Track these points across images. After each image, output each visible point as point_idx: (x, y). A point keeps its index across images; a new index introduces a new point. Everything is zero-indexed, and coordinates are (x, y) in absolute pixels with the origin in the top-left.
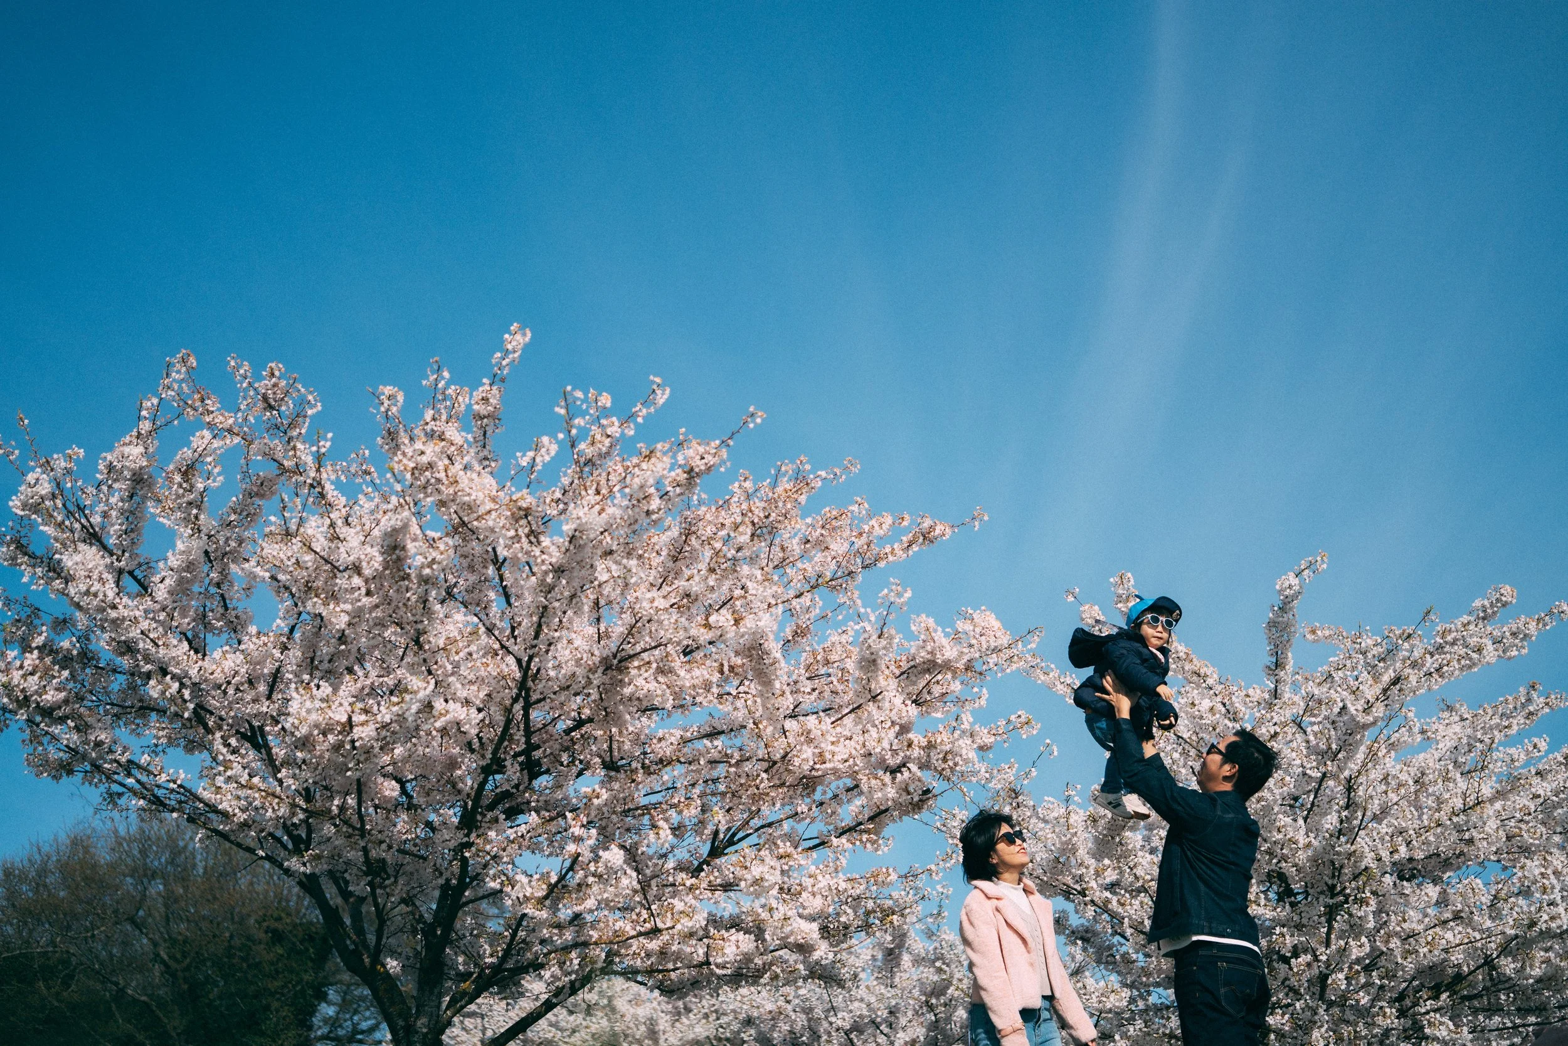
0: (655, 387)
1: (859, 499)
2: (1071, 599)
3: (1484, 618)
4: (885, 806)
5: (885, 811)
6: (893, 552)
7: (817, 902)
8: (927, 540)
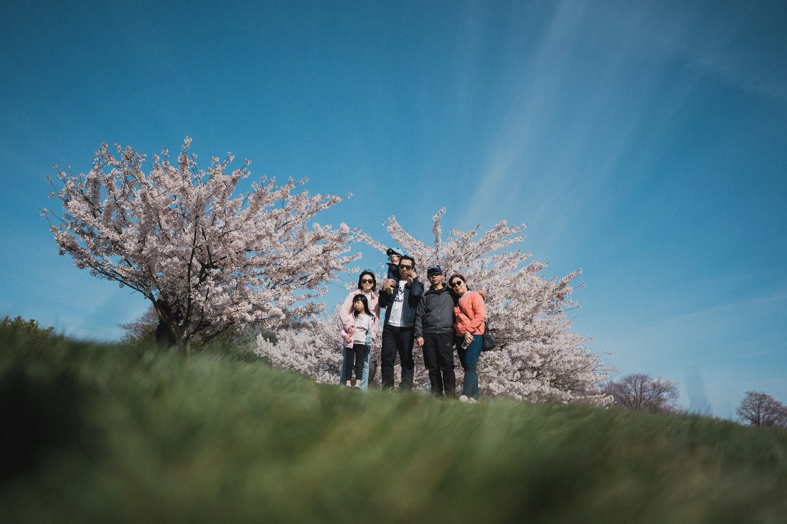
0: (229, 155)
3: (499, 229)
4: (313, 278)
5: (312, 279)
6: (324, 206)
7: (283, 303)
8: (334, 202)
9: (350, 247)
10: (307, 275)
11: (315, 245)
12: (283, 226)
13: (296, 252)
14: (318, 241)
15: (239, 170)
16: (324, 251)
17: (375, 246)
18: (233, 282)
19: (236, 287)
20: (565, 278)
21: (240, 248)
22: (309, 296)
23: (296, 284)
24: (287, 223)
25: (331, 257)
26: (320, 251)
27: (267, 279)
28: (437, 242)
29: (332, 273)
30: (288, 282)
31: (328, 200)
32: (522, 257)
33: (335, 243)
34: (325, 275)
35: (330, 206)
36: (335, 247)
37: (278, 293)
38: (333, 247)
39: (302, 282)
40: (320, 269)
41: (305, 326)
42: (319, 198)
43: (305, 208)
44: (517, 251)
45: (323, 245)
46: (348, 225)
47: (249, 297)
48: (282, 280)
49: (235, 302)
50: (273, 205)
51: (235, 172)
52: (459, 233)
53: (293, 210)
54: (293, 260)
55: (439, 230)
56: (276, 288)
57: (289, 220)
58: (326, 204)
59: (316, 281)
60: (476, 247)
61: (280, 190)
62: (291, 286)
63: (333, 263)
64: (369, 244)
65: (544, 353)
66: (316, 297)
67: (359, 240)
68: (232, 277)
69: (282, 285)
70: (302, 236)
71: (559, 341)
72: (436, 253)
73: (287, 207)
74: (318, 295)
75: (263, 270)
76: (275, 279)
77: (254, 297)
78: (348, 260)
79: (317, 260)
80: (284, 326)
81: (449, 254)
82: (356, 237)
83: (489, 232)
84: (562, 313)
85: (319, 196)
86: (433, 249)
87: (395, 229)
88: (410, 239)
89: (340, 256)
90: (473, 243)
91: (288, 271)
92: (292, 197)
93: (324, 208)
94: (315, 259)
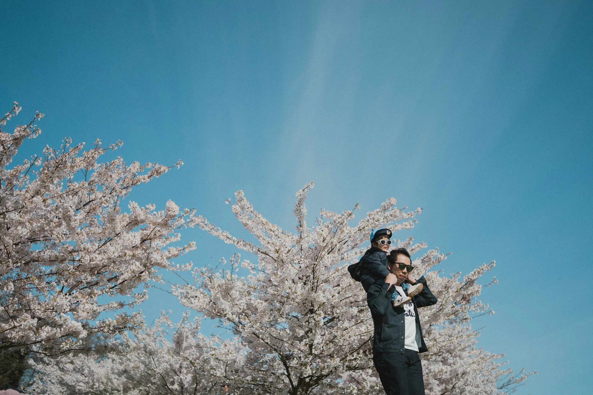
0: (15, 106)
1: (119, 157)
2: (227, 203)
3: (385, 210)
4: (126, 278)
5: (126, 280)
6: (144, 178)
7: (85, 314)
8: (158, 173)
9: (179, 234)
10: (117, 274)
11: (130, 232)
12: (84, 205)
13: (103, 242)
14: (136, 227)
15: (26, 126)
16: (143, 241)
17: (215, 234)
18: (9, 287)
19: (13, 294)
20: (473, 273)
21: (21, 237)
22: (122, 305)
23: (102, 288)
24: (90, 202)
25: (153, 248)
26: (138, 241)
27: (59, 281)
28: (300, 226)
29: (153, 271)
30: (90, 285)
31: (150, 169)
32: (413, 247)
33: (158, 228)
34: (144, 274)
35: (152, 178)
36: (158, 234)
37: (76, 302)
38: (155, 235)
39: (110, 285)
40: (137, 266)
41: (114, 349)
42: (138, 167)
43: (116, 181)
44: (408, 239)
45: (142, 231)
46: (176, 204)
47: (32, 307)
48: (82, 282)
49: (11, 315)
50: (72, 177)
51: (19, 129)
52: (331, 214)
53: (100, 184)
54: (99, 254)
55: (304, 211)
56: (73, 294)
57: (92, 197)
58: (146, 176)
59: (132, 283)
60: (353, 234)
61: (82, 156)
62: (95, 291)
63: (156, 257)
64: (205, 230)
65: (444, 377)
66: (132, 306)
67: (192, 225)
68: (7, 279)
69: (82, 289)
70: (112, 220)
71: (464, 361)
72: (298, 242)
73: (92, 179)
74: (135, 304)
75: (54, 268)
76: (71, 281)
77: (39, 308)
78: (176, 253)
79: (134, 256)
80: (84, 349)
81: (317, 242)
82: (188, 220)
83: (371, 213)
84: (469, 321)
85: (137, 165)
86: (294, 236)
87: (243, 208)
88: (264, 222)
89: (166, 248)
90: (348, 228)
91: (92, 270)
92: (99, 165)
93: (143, 181)
94: (131, 253)
